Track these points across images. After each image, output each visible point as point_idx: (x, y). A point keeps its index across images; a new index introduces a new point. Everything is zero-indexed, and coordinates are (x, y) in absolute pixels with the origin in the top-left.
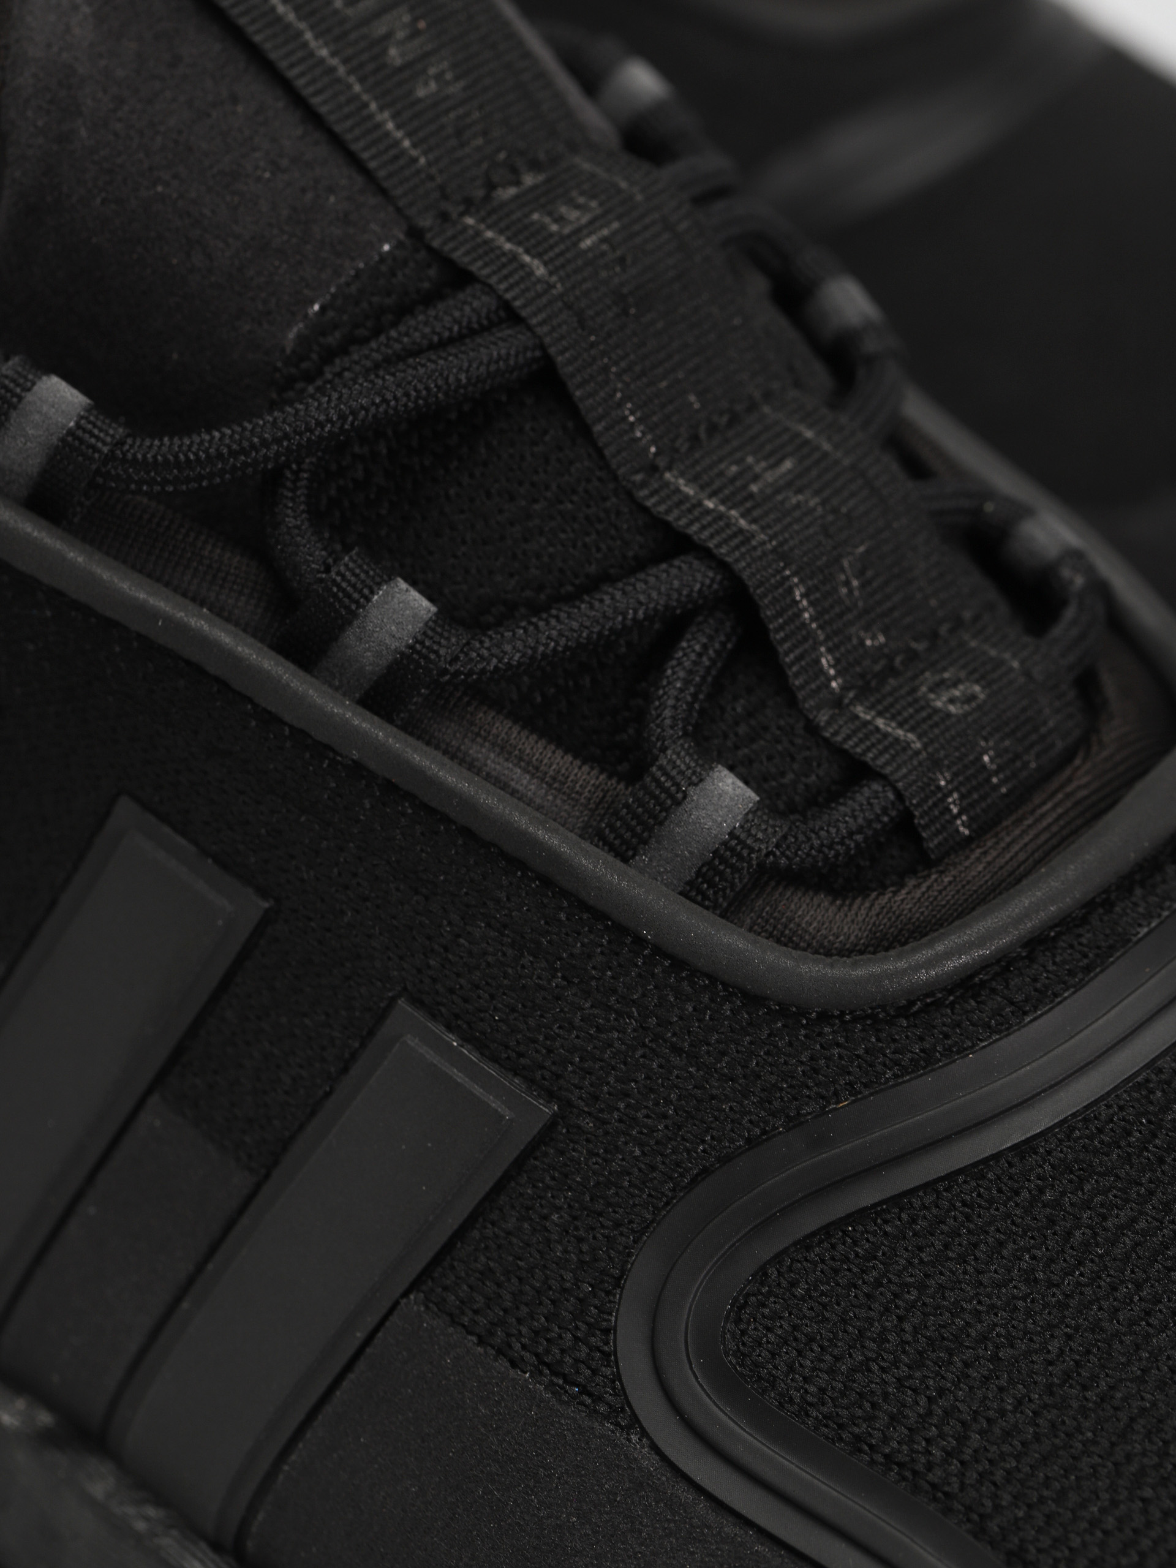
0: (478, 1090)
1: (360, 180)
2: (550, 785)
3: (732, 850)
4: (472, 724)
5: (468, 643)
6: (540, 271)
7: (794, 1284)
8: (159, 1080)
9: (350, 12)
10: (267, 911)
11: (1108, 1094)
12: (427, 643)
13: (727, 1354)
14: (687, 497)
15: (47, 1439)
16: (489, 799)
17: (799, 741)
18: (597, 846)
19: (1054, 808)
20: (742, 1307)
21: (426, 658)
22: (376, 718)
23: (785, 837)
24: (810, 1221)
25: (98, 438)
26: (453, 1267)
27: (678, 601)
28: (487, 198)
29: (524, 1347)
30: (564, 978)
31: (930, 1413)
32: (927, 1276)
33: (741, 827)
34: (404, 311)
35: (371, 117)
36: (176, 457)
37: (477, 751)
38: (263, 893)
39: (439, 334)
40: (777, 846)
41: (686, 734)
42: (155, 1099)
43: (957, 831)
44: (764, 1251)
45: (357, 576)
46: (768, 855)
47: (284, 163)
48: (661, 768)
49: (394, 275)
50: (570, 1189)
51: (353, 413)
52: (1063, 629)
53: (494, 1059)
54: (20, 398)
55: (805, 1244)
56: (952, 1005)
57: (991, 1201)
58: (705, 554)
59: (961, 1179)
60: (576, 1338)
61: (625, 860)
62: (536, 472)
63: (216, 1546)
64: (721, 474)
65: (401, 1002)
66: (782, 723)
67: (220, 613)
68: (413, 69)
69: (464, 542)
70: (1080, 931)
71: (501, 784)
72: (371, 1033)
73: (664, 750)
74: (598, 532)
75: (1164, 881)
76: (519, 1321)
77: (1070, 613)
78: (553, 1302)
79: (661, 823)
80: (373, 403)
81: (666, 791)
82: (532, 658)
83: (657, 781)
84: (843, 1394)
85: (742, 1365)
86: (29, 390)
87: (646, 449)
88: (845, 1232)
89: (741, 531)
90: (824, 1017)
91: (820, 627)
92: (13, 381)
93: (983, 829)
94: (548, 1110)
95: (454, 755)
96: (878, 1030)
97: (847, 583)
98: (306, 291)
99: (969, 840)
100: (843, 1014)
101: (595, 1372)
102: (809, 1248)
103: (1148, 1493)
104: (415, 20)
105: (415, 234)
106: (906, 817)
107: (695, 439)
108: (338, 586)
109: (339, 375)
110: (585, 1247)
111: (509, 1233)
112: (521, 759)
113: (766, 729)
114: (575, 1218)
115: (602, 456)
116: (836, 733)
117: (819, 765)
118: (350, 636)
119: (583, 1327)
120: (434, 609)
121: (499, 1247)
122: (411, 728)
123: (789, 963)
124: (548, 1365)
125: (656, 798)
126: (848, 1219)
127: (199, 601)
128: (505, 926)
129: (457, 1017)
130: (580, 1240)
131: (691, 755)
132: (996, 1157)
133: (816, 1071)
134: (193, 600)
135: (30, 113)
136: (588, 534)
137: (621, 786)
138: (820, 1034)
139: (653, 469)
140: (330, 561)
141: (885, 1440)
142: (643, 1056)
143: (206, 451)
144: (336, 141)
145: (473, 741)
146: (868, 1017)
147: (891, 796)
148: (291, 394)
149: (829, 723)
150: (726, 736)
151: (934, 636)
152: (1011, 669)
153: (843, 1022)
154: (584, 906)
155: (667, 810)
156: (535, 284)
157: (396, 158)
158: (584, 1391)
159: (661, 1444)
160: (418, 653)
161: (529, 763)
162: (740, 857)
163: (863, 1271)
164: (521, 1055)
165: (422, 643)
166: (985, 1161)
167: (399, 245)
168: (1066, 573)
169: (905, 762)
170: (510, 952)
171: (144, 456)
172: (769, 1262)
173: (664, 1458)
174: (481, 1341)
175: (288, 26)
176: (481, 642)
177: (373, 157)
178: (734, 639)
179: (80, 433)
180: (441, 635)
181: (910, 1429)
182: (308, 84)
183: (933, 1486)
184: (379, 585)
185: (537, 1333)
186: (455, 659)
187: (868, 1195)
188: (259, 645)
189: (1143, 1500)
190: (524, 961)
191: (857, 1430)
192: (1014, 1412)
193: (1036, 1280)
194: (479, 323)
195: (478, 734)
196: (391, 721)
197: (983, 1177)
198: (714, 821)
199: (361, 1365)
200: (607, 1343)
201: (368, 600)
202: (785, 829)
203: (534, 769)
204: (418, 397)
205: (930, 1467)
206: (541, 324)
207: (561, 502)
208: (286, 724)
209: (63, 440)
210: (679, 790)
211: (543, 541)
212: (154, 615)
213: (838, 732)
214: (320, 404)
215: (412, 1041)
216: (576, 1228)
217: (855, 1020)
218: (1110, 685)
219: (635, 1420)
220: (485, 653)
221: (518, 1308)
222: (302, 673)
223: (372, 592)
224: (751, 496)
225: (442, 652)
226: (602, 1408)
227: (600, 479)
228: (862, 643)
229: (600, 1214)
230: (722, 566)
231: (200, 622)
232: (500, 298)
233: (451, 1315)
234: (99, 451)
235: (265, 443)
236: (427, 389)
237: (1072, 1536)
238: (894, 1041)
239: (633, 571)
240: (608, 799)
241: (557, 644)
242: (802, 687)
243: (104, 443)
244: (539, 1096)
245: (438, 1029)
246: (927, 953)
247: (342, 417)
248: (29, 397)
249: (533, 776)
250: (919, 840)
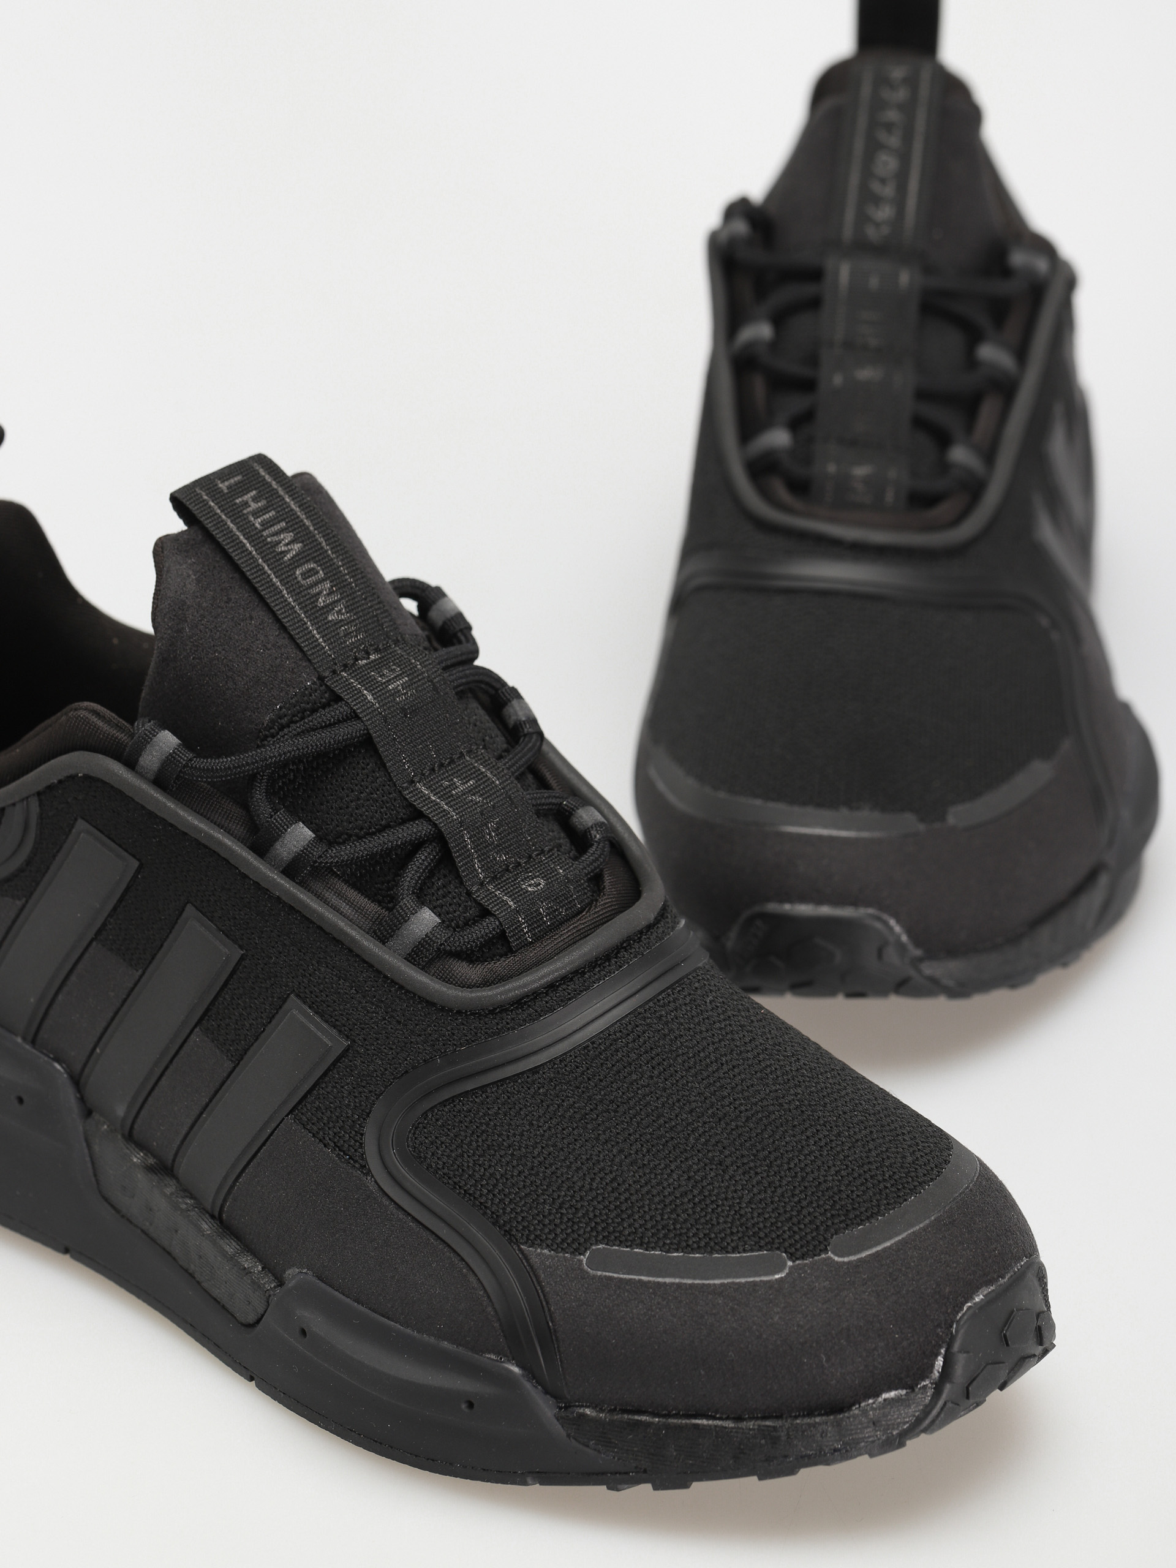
0: (319, 1034)
1: (300, 655)
2: (357, 911)
3: (426, 942)
4: (328, 883)
5: (327, 851)
6: (370, 697)
7: (437, 1120)
8: (199, 1023)
9: (303, 582)
10: (243, 955)
11: (571, 1051)
12: (309, 849)
13: (408, 1146)
14: (425, 795)
15: (150, 1169)
16: (330, 915)
17: (463, 898)
18: (373, 937)
19: (567, 932)
20: (416, 1128)
21: (308, 856)
22: (287, 879)
23: (449, 938)
24: (446, 1094)
25: (181, 758)
26: (305, 1105)
27: (415, 838)
28: (354, 664)
29: (330, 1139)
30: (355, 990)
31: (484, 1175)
32: (490, 1120)
33: (431, 932)
34: (314, 711)
35: (308, 628)
36: (212, 767)
37: (328, 895)
38: (241, 947)
39: (325, 722)
40: (446, 941)
41: (413, 893)
42: (197, 1029)
43: (526, 939)
44: (426, 1105)
45: (282, 820)
46: (441, 945)
47: (269, 646)
48: (400, 906)
49: (311, 695)
50: (353, 1076)
51: (284, 753)
52: (587, 858)
53: (326, 1021)
54: (151, 739)
55: (443, 1104)
56: (512, 1011)
57: (519, 1092)
58: (429, 820)
59: (507, 1082)
60: (350, 1137)
61: (384, 944)
62: (363, 781)
63: (212, 1217)
64: (442, 785)
65: (292, 995)
66: (456, 890)
67: (229, 832)
68: (329, 608)
69: (332, 808)
70: (569, 983)
71: (336, 909)
72: (280, 1007)
73: (402, 899)
74: (386, 807)
75: (609, 965)
76: (329, 1128)
77: (591, 850)
78: (343, 1121)
79: (399, 929)
80: (293, 750)
81: (402, 916)
82: (353, 858)
83: (398, 911)
84: (452, 1166)
85: (414, 1151)
86: (155, 736)
87: (409, 774)
88: (460, 1101)
89: (444, 810)
90: (459, 1012)
91: (476, 852)
92: (149, 732)
93: (537, 939)
94: (346, 1043)
95: (319, 896)
96: (480, 1019)
97: (490, 834)
98: (274, 700)
99: (531, 943)
100: (466, 1011)
101: (356, 1150)
102: (445, 1106)
103: (564, 1211)
104: (332, 587)
105: (321, 679)
106: (503, 932)
107: (433, 770)
108: (274, 824)
109: (283, 737)
110: (357, 1100)
111: (328, 1093)
112: (346, 899)
113: (450, 892)
114: (354, 1088)
115: (390, 776)
116: (479, 896)
117: (470, 909)
118: (278, 845)
119: (353, 1133)
120: (314, 836)
121: (324, 1098)
122: (302, 884)
123: (445, 989)
124: (338, 1147)
125: (397, 918)
126: (460, 1095)
127: (220, 826)
128: (334, 967)
129: (313, 1003)
130: (355, 1097)
131: (414, 902)
132: (522, 1073)
133: (453, 1034)
134: (218, 826)
135: (166, 620)
136: (382, 808)
137: (387, 912)
138: (456, 1019)
139: (412, 782)
140: (273, 813)
141: (466, 1184)
142: (385, 1024)
143: (224, 766)
144: (292, 638)
145: (327, 890)
146: (476, 1013)
147: (497, 923)
148: (266, 742)
149: (476, 891)
150: (433, 894)
151: (530, 857)
152: (560, 873)
153: (466, 1015)
154: (365, 962)
155: (401, 924)
156: (367, 703)
157: (316, 646)
158: (351, 1158)
159: (378, 1181)
160: (305, 853)
161: (349, 901)
162: (430, 945)
163: (465, 1117)
164: (336, 1020)
165: (306, 849)
166: (518, 1075)
167: (314, 683)
168: (593, 832)
169: (505, 910)
170: (334, 978)
171: (200, 766)
172: (428, 1110)
173: (379, 1187)
174: (314, 1136)
175: (277, 588)
176: (332, 850)
177: (306, 646)
178: (440, 854)
179: (174, 755)
180: (315, 847)
181: (476, 1181)
182: (282, 613)
183: (481, 1203)
184: (291, 825)
185: (335, 1134)
186: (320, 857)
187: (470, 1085)
188: (243, 846)
189: (562, 1214)
190: (340, 982)
191: (455, 1180)
192: (516, 1176)
193: (533, 1124)
194: (342, 718)
195: (329, 888)
196: (294, 881)
197: (517, 1081)
198: (420, 930)
199: (268, 1143)
200: (362, 1139)
201: (286, 830)
202: (449, 935)
203: (350, 903)
204: (312, 748)
205: (481, 1195)
206: (367, 720)
207: (372, 794)
208: (251, 879)
209: (167, 757)
210: (406, 916)
211: (364, 810)
212: (200, 831)
213: (480, 895)
214: (271, 749)
215: (295, 1012)
216: (354, 1092)
217: (471, 1014)
218: (607, 880)
219: (369, 1171)
220: (333, 855)
221: (329, 1123)
222: (258, 858)
223: (288, 828)
224: (452, 795)
225: (315, 853)
226: (357, 1165)
227: (389, 785)
228: (495, 859)
229: (364, 1087)
230: (435, 825)
231: (219, 835)
232: (352, 708)
233: (303, 1125)
234: (181, 763)
235: (247, 764)
236: (316, 745)
237: (530, 1225)
238: (486, 1024)
239: (400, 824)
240: (381, 917)
241: (363, 853)
242: (466, 876)
243: (184, 760)
244: (343, 1038)
245: (306, 1007)
246: (502, 989)
247: (280, 755)
248: (155, 739)
249: (350, 906)
250: (509, 942)
